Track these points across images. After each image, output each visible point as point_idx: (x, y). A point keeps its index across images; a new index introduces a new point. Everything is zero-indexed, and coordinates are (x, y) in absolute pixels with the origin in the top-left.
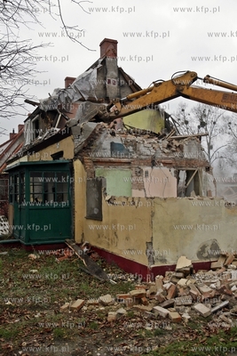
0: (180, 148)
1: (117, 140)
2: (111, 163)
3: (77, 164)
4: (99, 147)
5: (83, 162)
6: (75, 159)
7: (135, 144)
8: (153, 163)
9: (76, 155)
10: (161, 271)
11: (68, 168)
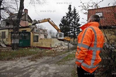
0: (45, 31)
1: (37, 29)
2: (36, 33)
3: (31, 33)
4: (34, 30)
5: (32, 32)
6: (31, 32)
7: (39, 30)
8: (42, 34)
9: (31, 31)
10: (52, 48)
11: (29, 33)
